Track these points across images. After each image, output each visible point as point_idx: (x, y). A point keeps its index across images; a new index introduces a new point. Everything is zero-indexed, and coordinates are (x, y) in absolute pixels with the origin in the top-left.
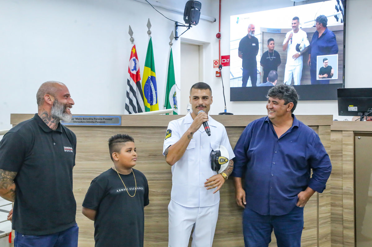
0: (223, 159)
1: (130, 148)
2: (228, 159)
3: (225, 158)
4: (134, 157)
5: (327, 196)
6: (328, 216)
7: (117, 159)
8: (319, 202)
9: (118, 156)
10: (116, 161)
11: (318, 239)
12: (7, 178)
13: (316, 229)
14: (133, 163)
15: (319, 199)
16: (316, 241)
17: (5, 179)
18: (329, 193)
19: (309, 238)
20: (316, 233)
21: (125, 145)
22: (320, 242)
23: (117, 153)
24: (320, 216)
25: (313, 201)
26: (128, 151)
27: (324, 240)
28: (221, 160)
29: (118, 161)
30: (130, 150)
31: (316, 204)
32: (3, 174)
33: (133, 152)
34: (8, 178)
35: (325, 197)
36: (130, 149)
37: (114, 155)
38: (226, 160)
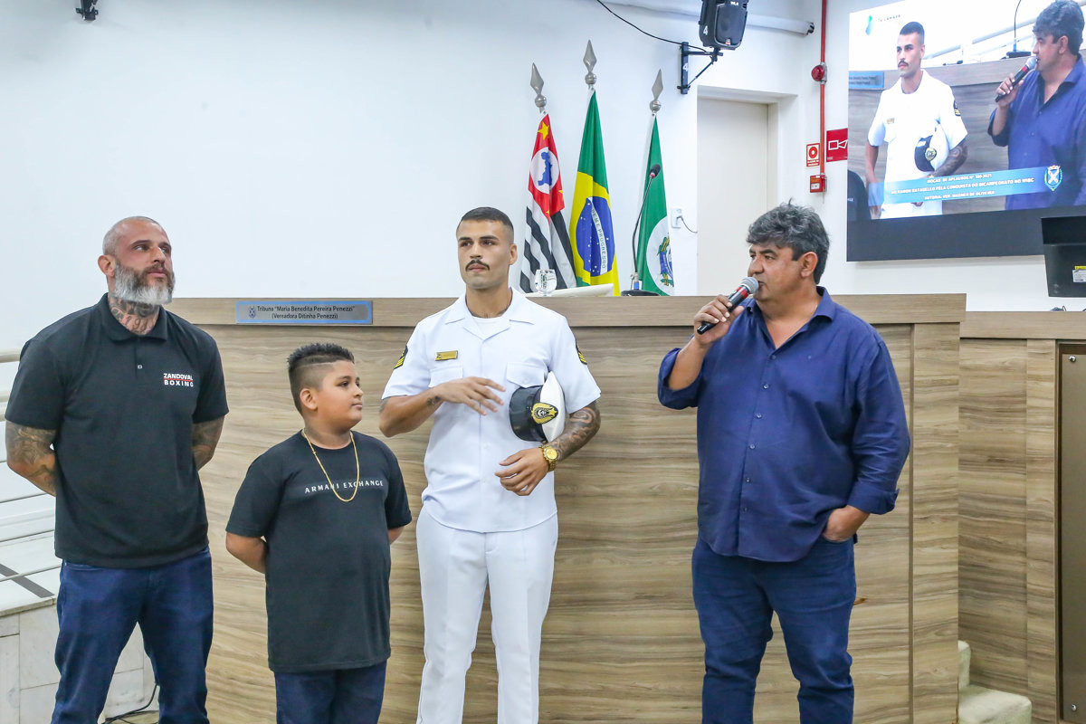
0: (543, 409)
1: (345, 377)
2: (556, 409)
3: (548, 407)
4: (356, 400)
5: (945, 519)
6: (948, 573)
7: (311, 406)
8: (915, 532)
9: (314, 398)
10: (308, 409)
11: (910, 634)
12: (30, 439)
13: (907, 604)
14: (354, 414)
15: (915, 524)
16: (906, 639)
17: (27, 442)
18: (954, 510)
19: (879, 629)
20: (906, 615)
21: (333, 370)
22: (915, 640)
23: (313, 392)
24: (916, 571)
25: (895, 531)
26: (339, 385)
27: (932, 636)
28: (539, 413)
29: (316, 410)
30: (344, 383)
31: (908, 538)
32: (20, 430)
33: (354, 389)
34: (34, 441)
35: (937, 522)
36: (345, 380)
37: (303, 398)
38: (552, 412)
